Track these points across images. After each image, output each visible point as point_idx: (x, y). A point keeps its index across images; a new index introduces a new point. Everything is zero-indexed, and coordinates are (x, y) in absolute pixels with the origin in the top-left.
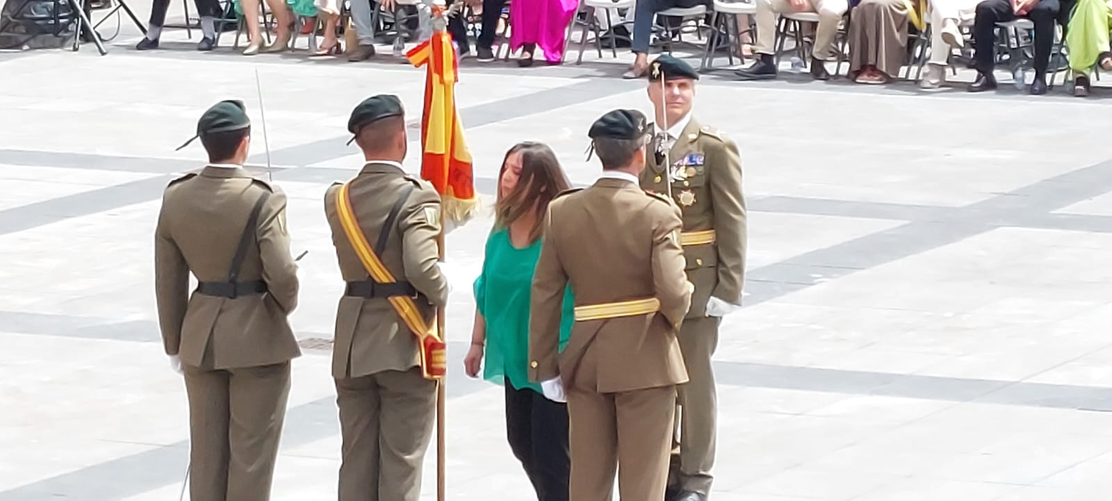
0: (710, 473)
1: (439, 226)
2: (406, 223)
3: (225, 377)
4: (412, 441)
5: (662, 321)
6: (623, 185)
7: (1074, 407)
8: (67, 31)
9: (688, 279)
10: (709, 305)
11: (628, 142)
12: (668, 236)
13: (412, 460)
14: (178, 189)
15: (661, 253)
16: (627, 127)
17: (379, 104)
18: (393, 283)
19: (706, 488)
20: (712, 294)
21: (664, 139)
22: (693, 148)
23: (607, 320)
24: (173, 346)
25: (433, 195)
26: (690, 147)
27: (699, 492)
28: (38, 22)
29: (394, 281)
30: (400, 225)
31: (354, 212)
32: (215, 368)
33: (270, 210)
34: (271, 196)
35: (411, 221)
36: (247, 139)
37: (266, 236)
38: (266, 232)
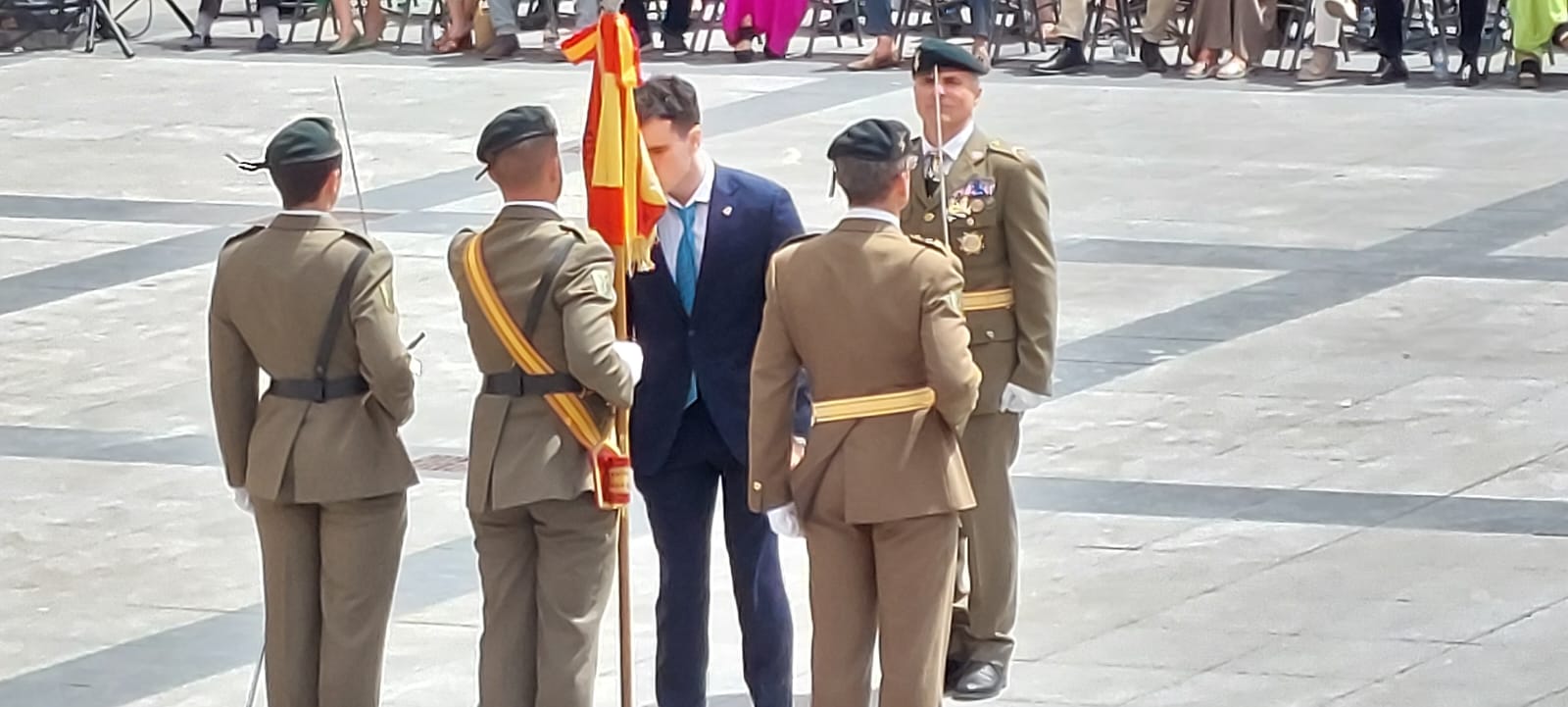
0: (1010, 635)
1: (613, 296)
2: (565, 294)
3: (314, 514)
4: (582, 599)
5: (938, 421)
6: (877, 229)
8: (76, 24)
9: (975, 359)
10: (1006, 396)
11: (883, 165)
12: (945, 298)
13: (582, 624)
14: (240, 246)
15: (934, 324)
16: (883, 145)
17: (520, 120)
18: (550, 375)
19: (1005, 658)
20: (1010, 380)
21: (938, 158)
22: (980, 172)
23: (859, 420)
24: (237, 474)
25: (603, 250)
26: (975, 170)
27: (994, 662)
28: (36, 13)
29: (552, 372)
30: (558, 295)
31: (490, 275)
32: (299, 499)
33: (370, 277)
34: (371, 255)
35: (573, 292)
36: (337, 172)
37: (364, 314)
38: (364, 308)
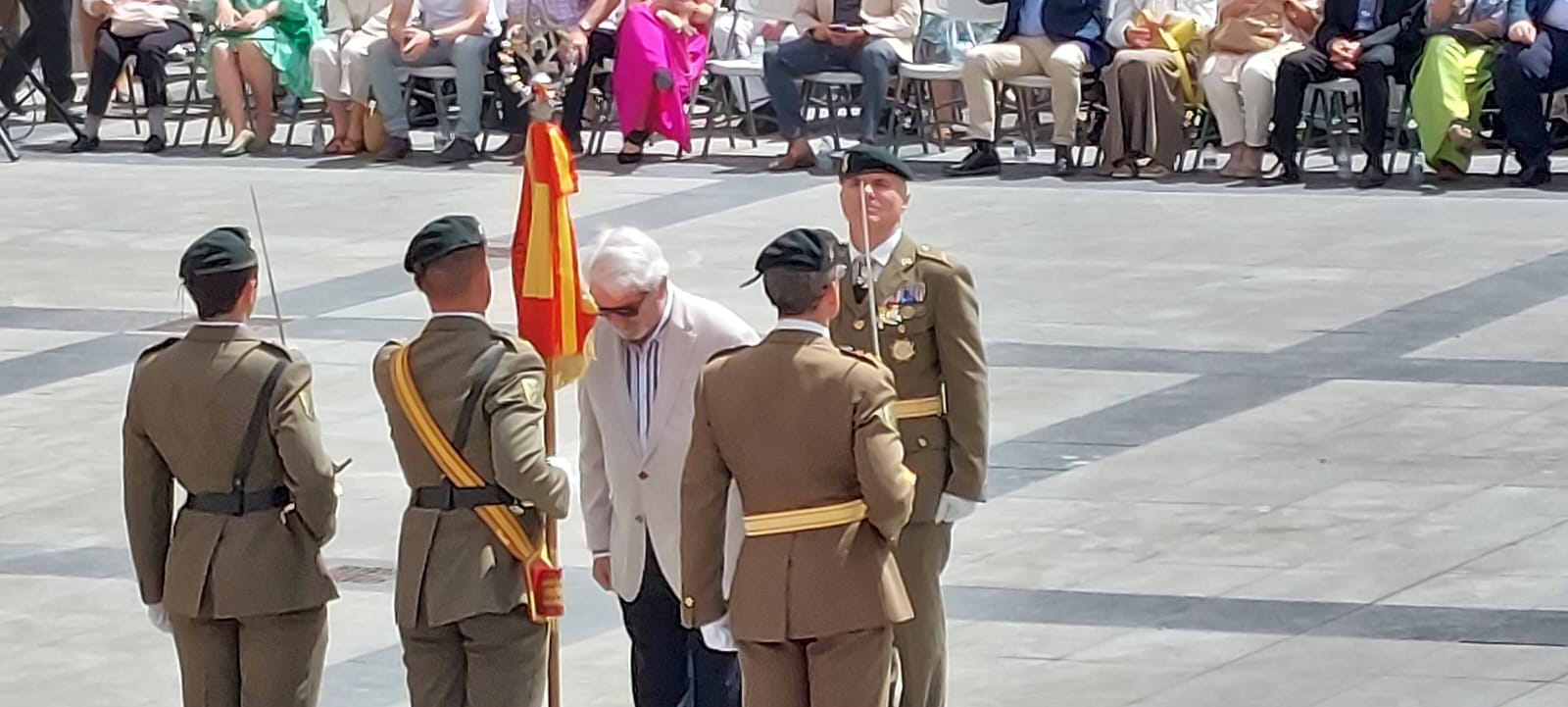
1: (545, 407)
2: (495, 402)
3: (233, 627)
5: (871, 533)
6: (808, 339)
7: (1454, 638)
10: (941, 506)
11: (813, 274)
12: (876, 413)
14: (156, 359)
15: (867, 439)
16: (814, 255)
17: (448, 231)
18: (482, 488)
20: (944, 490)
21: (866, 265)
22: (909, 277)
23: (791, 534)
24: (154, 588)
25: (534, 359)
26: (904, 277)
29: (482, 484)
30: (486, 406)
31: (418, 389)
32: (217, 616)
33: (288, 388)
34: (289, 366)
35: (502, 400)
36: (253, 282)
37: (284, 424)
38: (283, 419)
